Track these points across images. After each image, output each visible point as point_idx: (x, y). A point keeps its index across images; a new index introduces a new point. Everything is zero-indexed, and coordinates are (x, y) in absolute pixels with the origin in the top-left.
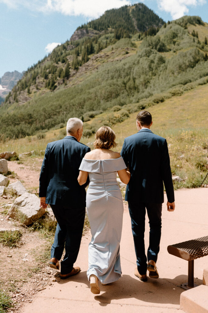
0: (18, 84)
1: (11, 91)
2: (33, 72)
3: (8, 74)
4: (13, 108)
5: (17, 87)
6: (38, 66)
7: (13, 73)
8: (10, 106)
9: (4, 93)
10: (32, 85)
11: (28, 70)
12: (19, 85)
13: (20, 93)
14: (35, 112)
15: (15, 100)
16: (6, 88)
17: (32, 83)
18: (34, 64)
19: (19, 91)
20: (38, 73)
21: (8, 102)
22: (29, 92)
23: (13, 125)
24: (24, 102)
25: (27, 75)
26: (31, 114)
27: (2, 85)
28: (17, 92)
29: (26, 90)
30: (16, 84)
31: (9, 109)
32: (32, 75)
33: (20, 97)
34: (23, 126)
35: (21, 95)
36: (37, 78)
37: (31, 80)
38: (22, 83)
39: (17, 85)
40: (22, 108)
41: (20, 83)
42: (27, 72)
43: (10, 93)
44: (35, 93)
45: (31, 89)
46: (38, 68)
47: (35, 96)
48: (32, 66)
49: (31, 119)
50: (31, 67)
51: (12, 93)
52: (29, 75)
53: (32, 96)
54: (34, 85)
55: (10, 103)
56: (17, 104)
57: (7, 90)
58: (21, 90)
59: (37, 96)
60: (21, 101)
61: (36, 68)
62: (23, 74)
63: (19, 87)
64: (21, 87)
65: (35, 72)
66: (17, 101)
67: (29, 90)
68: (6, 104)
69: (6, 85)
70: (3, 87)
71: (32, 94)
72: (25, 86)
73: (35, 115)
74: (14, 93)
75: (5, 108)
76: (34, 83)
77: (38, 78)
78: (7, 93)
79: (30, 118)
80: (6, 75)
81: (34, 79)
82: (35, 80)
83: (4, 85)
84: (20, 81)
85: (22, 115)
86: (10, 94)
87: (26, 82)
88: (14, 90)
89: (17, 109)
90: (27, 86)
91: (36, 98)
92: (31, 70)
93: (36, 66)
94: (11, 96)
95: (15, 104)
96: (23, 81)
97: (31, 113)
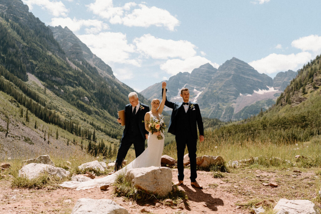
0: (292, 83)
1: (283, 92)
2: (309, 69)
3: (281, 75)
4: (285, 110)
5: (290, 87)
6: (316, 62)
7: (286, 72)
8: (282, 109)
9: (276, 95)
10: (308, 84)
11: (304, 67)
12: (292, 85)
13: (293, 94)
14: (310, 114)
15: (288, 102)
16: (278, 90)
17: (309, 81)
18: (311, 60)
19: (292, 91)
20: (316, 70)
21: (280, 104)
22: (304, 92)
23: (282, 129)
24: (298, 104)
25: (302, 73)
26: (304, 117)
27: (274, 87)
28: (290, 93)
29: (301, 89)
30: (289, 84)
31: (280, 111)
32: (308, 72)
33: (293, 98)
34: (295, 130)
35: (294, 96)
36: (314, 75)
37: (307, 78)
38: (296, 83)
39: (291, 85)
40: (294, 110)
41: (293, 83)
42: (302, 70)
43: (282, 94)
44: (312, 93)
45: (307, 88)
46: (316, 64)
47: (312, 95)
48: (309, 63)
49: (305, 122)
50: (307, 64)
51: (284, 95)
52: (305, 73)
53: (307, 96)
54: (311, 84)
55: (282, 105)
56: (290, 105)
57: (279, 92)
58: (295, 91)
59: (314, 96)
60: (294, 103)
61: (314, 64)
62: (298, 73)
63: (292, 87)
64: (295, 87)
65: (312, 69)
66: (290, 103)
67: (304, 90)
68: (277, 107)
69: (278, 86)
70: (275, 89)
71: (309, 94)
72: (299, 85)
73: (310, 118)
74: (287, 94)
75: (276, 111)
76: (311, 82)
77: (316, 75)
78: (279, 95)
79: (303, 121)
80: (279, 76)
81: (311, 76)
82: (312, 78)
83: (276, 86)
84: (294, 80)
85: (294, 117)
86: (282, 96)
87: (300, 81)
88: (287, 91)
89: (289, 111)
90: (302, 86)
91: (313, 98)
92: (307, 68)
93: (313, 62)
94: (283, 97)
95: (288, 106)
96: (298, 80)
97: (306, 115)
